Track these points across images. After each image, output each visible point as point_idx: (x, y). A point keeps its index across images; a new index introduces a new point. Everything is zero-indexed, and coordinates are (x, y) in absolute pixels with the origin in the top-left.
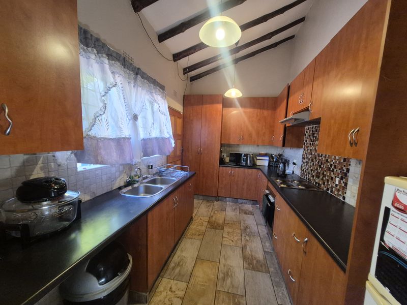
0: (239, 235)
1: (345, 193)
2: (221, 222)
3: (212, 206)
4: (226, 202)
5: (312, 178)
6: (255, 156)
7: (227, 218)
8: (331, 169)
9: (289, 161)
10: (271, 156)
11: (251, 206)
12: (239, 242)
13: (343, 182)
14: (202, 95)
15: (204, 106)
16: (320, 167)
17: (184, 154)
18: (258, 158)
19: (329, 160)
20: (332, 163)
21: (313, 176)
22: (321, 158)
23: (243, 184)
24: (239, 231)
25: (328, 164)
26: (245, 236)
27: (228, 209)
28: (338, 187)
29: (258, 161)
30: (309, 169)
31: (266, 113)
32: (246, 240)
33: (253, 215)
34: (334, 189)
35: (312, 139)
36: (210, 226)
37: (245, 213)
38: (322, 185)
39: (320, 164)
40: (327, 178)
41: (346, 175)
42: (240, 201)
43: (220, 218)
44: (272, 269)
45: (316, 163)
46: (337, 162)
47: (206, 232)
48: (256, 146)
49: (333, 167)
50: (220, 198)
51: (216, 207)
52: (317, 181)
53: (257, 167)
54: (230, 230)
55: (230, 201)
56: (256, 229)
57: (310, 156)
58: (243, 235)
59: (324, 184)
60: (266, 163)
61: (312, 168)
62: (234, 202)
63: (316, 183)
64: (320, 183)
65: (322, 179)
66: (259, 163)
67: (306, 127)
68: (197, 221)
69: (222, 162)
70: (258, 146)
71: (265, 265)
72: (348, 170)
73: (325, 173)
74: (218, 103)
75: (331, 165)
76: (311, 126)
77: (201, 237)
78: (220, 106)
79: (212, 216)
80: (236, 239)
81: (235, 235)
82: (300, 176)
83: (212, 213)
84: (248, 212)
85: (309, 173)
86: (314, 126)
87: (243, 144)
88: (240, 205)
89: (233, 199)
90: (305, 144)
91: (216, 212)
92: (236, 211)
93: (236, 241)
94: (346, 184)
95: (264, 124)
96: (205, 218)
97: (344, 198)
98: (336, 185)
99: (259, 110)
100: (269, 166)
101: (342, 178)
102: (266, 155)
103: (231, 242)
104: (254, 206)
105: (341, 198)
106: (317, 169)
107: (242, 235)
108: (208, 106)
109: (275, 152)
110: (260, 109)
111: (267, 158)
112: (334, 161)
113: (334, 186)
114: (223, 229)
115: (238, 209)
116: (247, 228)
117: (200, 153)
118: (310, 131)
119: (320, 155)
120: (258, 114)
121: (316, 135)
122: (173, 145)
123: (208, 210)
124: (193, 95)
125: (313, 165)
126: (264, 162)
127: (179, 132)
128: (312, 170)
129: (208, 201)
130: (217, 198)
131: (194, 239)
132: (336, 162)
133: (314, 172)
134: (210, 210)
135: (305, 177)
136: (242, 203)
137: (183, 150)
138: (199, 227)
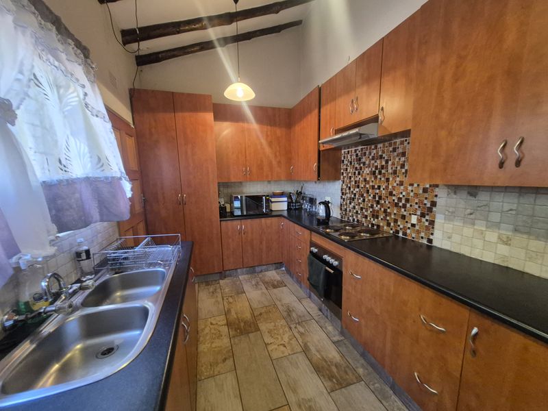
0: (287, 329)
1: (432, 234)
2: (247, 315)
3: (219, 290)
4: (237, 276)
5: (364, 220)
6: (269, 198)
7: (255, 306)
8: (401, 204)
9: (316, 199)
10: (289, 196)
11: (274, 272)
12: (294, 342)
13: (427, 220)
14: (173, 93)
15: (179, 115)
16: (378, 203)
17: (148, 208)
18: (273, 200)
19: (394, 193)
20: (401, 196)
21: (366, 217)
22: (377, 191)
23: (261, 243)
24: (283, 322)
25: (394, 198)
26: (296, 327)
27: (247, 287)
28: (417, 227)
29: (273, 204)
30: (357, 207)
31: (279, 132)
32: (301, 334)
33: (285, 286)
34: (408, 231)
35: (357, 166)
36: (234, 333)
37: (275, 287)
38: (385, 228)
39: (377, 199)
40: (393, 216)
41: (430, 210)
42: (258, 269)
43: (241, 308)
44: (361, 371)
45: (370, 198)
46: (412, 194)
47: (234, 346)
48: (266, 183)
49: (403, 202)
50: (228, 272)
51: (227, 290)
52: (374, 222)
53: (274, 214)
54: (271, 326)
55: (243, 274)
56: (302, 309)
57: (357, 190)
58: (293, 326)
59: (389, 225)
60: (284, 206)
61: (361, 206)
62: (251, 273)
63: (373, 225)
64: (381, 224)
65: (384, 219)
66: (275, 207)
67: (343, 151)
68: (207, 330)
69: (224, 213)
70: (269, 182)
71: (348, 367)
72: (434, 204)
73: (388, 210)
74: (205, 110)
75: (400, 199)
76: (353, 149)
77: (230, 362)
78: (209, 116)
79: (229, 311)
80: (286, 339)
81: (281, 331)
82: (339, 217)
83: (225, 303)
84: (276, 283)
85: (357, 212)
86: (360, 148)
87: (251, 180)
88: (260, 276)
89: (248, 269)
90: (345, 175)
91: (231, 300)
92: (259, 287)
93: (289, 343)
94: (432, 223)
95: (278, 148)
96: (217, 318)
97: (430, 241)
98: (413, 225)
99: (269, 127)
100: (289, 209)
101: (423, 215)
102: (282, 195)
103: (282, 348)
104: (278, 271)
105: (425, 241)
106: (372, 206)
107: (291, 328)
108: (187, 114)
109: (290, 188)
110: (271, 126)
111: (285, 199)
112: (404, 193)
113: (409, 225)
114: (258, 329)
115: (261, 283)
116: (290, 311)
117: (182, 203)
118: (351, 156)
119: (376, 187)
120: (269, 133)
121: (363, 160)
122: (129, 194)
123: (217, 301)
124: (153, 91)
125: (364, 201)
126: (281, 205)
127: (134, 166)
128: (362, 209)
129: (208, 284)
130: (223, 274)
131: (220, 373)
132: (408, 194)
133: (367, 211)
134: (220, 299)
135: (351, 218)
136: (261, 271)
137: (145, 201)
138: (217, 343)
